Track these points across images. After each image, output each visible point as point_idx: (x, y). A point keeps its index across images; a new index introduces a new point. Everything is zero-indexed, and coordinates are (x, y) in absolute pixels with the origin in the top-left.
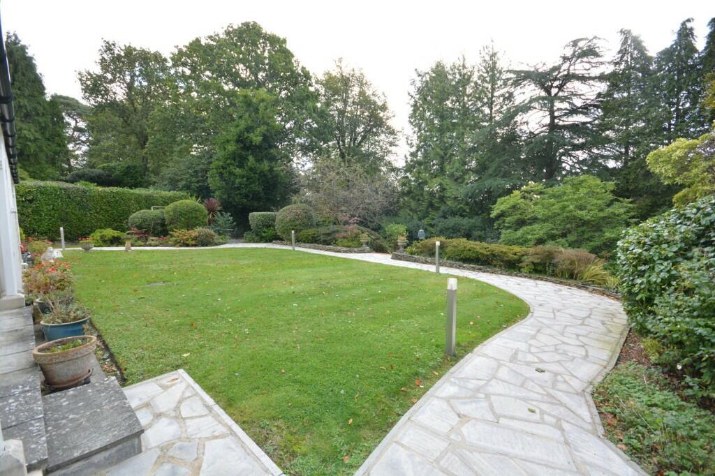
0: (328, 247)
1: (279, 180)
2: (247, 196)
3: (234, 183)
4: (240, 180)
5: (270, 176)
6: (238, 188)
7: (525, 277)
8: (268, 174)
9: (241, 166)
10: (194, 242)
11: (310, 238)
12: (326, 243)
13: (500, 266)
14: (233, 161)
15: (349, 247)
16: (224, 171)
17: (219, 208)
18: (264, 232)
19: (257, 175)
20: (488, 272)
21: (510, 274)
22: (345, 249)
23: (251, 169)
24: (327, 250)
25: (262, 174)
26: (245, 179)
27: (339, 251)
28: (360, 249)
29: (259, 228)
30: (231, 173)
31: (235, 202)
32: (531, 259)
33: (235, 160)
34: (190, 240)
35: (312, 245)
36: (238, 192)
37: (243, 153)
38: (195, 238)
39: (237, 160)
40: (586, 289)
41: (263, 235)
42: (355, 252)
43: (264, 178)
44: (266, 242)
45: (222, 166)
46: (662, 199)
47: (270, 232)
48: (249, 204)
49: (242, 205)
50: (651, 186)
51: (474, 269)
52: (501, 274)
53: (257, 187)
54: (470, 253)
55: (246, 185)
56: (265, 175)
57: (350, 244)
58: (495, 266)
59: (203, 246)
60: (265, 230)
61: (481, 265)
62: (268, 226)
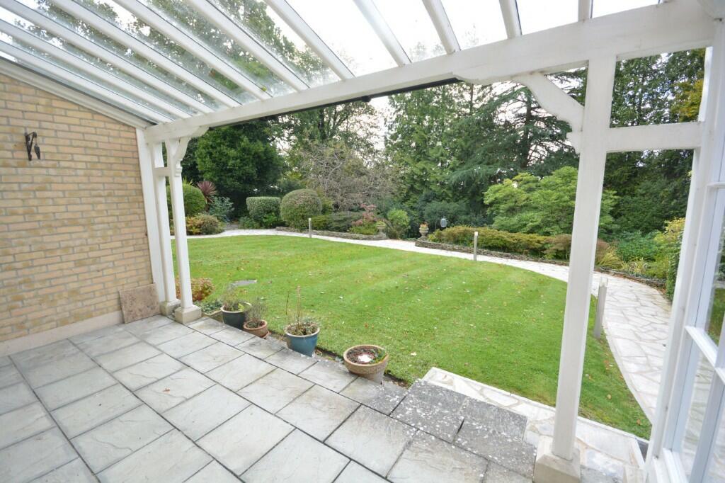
0: (344, 234)
1: (274, 162)
2: (239, 179)
3: (225, 164)
4: (233, 162)
5: (265, 158)
6: (230, 171)
7: (550, 263)
8: (262, 155)
9: (232, 146)
10: (198, 230)
11: (321, 225)
12: (338, 229)
13: (526, 253)
14: (223, 141)
15: (367, 234)
16: (214, 151)
17: (215, 192)
18: (265, 218)
19: (251, 157)
20: (515, 258)
21: (536, 261)
22: (364, 236)
23: (244, 150)
24: (344, 237)
25: (256, 156)
26: (238, 160)
27: (358, 239)
28: (378, 236)
29: (259, 214)
30: (221, 154)
31: (227, 185)
32: (555, 247)
33: (225, 140)
34: (194, 228)
35: (325, 232)
36: (230, 174)
37: (235, 132)
38: (199, 226)
39: (227, 140)
40: (608, 273)
41: (264, 220)
42: (374, 239)
43: (257, 160)
44: (267, 228)
45: (211, 146)
46: (623, 189)
47: (273, 218)
48: (241, 187)
49: (234, 188)
50: (615, 177)
51: (501, 256)
52: (528, 260)
53: (251, 169)
54: (498, 242)
55: (239, 167)
56: (259, 157)
57: (368, 231)
58: (521, 253)
59: (207, 234)
60: (266, 215)
61: (508, 252)
62: (269, 212)
